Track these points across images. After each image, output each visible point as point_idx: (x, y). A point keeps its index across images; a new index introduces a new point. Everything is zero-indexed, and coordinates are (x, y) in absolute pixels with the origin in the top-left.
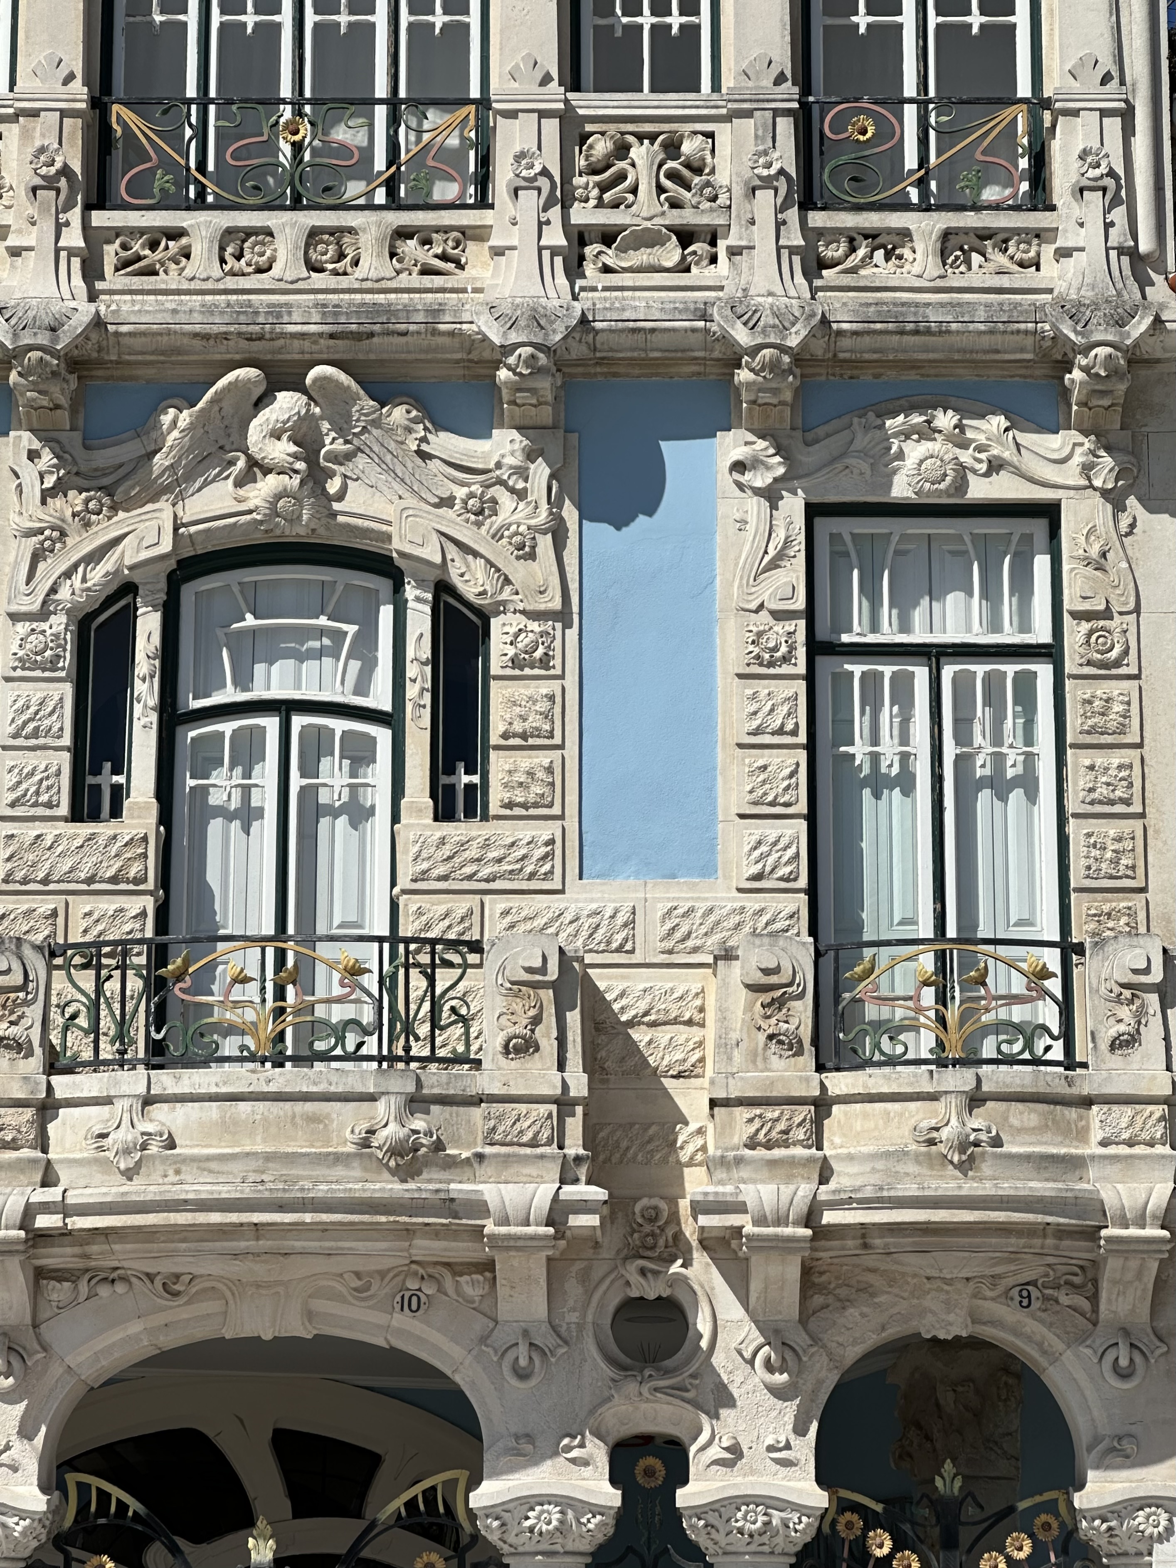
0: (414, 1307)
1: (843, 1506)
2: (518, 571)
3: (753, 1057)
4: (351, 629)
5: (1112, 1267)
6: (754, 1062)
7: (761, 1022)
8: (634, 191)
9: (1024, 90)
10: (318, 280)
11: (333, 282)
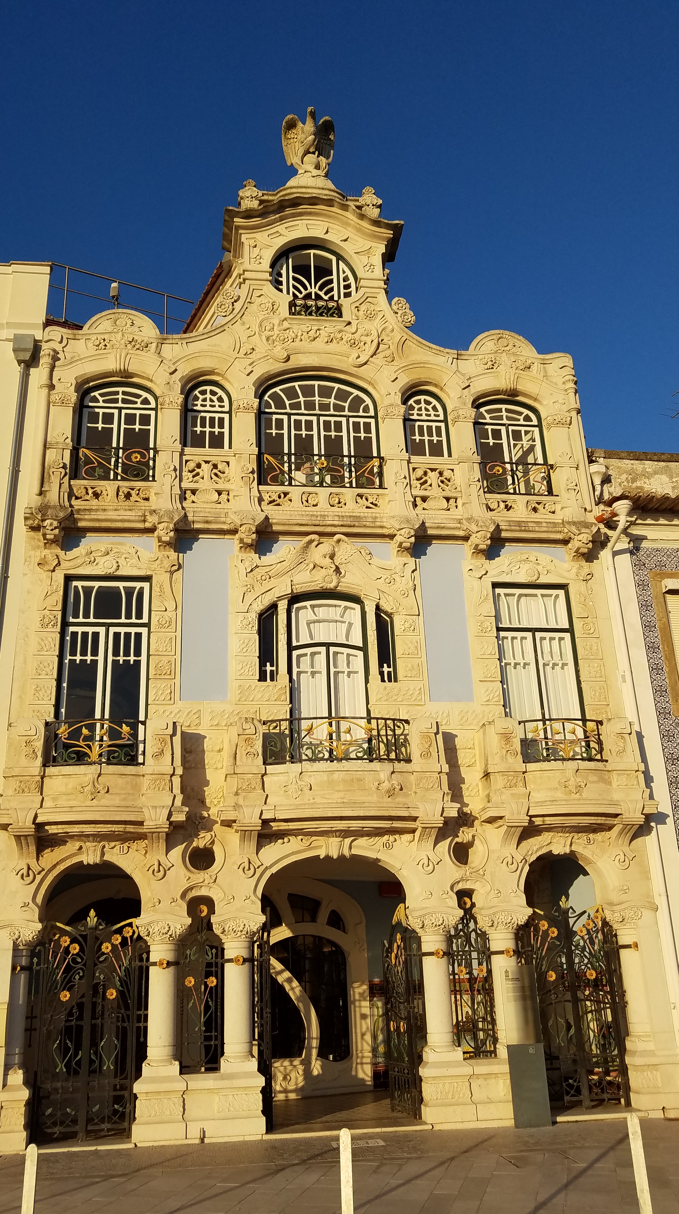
0: (388, 847)
1: (533, 913)
2: (402, 602)
3: (503, 758)
6: (503, 760)
7: (504, 746)
8: (431, 485)
10: (334, 509)
11: (338, 510)
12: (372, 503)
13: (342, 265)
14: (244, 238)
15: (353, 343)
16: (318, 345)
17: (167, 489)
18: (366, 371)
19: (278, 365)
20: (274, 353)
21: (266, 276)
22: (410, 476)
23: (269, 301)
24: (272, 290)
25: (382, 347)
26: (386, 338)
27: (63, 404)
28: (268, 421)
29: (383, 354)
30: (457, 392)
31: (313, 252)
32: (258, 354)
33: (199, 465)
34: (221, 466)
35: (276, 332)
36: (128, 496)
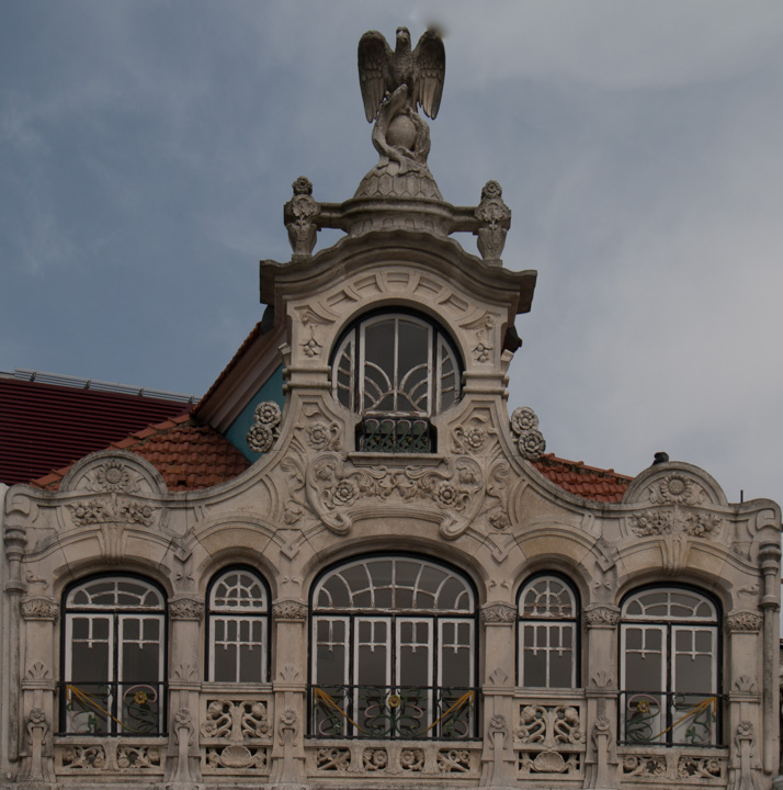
8: (544, 733)
9: (714, 690)
10: (407, 773)
11: (412, 774)
12: (460, 763)
13: (441, 341)
14: (291, 310)
15: (448, 497)
16: (395, 502)
17: (183, 749)
18: (465, 545)
19: (336, 542)
20: (331, 521)
21: (323, 380)
22: (515, 721)
23: (327, 425)
24: (332, 402)
25: (490, 501)
26: (497, 485)
27: (39, 617)
28: (323, 626)
29: (490, 515)
30: (595, 579)
31: (397, 318)
32: (307, 523)
33: (226, 708)
34: (257, 709)
35: (335, 482)
36: (132, 757)
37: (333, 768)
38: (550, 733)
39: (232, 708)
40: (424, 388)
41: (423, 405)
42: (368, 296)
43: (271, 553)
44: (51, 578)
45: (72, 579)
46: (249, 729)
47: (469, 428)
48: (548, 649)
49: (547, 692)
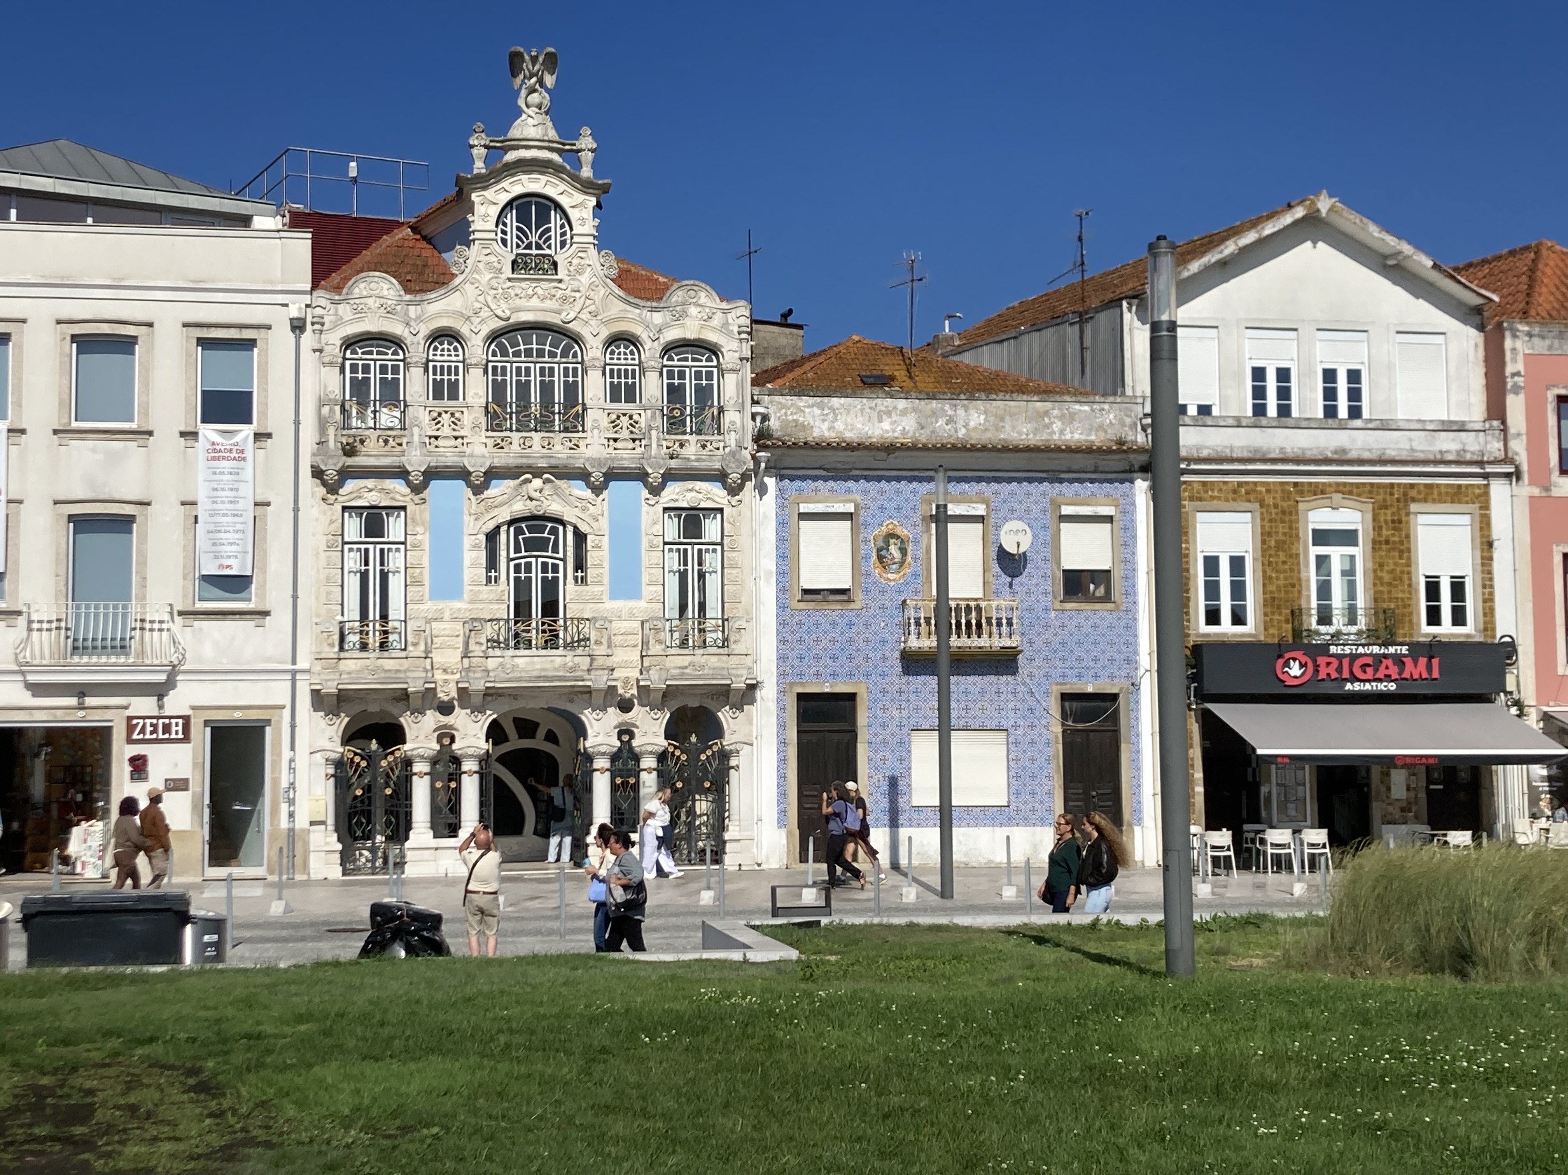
1: (670, 744)
2: (595, 525)
4: (553, 537)
5: (732, 693)
7: (654, 637)
9: (716, 403)
10: (545, 451)
11: (548, 452)
13: (559, 214)
14: (474, 196)
15: (564, 299)
16: (535, 302)
17: (416, 439)
18: (574, 326)
19: (502, 323)
20: (499, 312)
21: (492, 235)
22: (605, 422)
23: (496, 259)
24: (498, 248)
25: (589, 302)
26: (592, 293)
27: (331, 364)
28: (495, 368)
29: (589, 309)
30: (648, 344)
31: (534, 199)
32: (485, 313)
33: (440, 415)
34: (457, 415)
35: (501, 291)
36: (386, 442)
37: (502, 448)
38: (625, 428)
39: (444, 415)
40: (549, 238)
41: (549, 247)
42: (518, 190)
43: (465, 330)
44: (338, 343)
45: (350, 343)
46: (453, 426)
47: (575, 261)
48: (623, 380)
49: (623, 406)
